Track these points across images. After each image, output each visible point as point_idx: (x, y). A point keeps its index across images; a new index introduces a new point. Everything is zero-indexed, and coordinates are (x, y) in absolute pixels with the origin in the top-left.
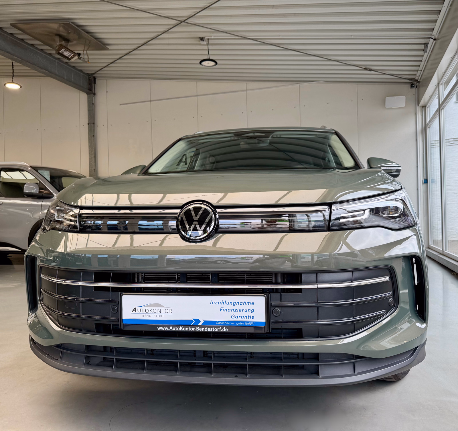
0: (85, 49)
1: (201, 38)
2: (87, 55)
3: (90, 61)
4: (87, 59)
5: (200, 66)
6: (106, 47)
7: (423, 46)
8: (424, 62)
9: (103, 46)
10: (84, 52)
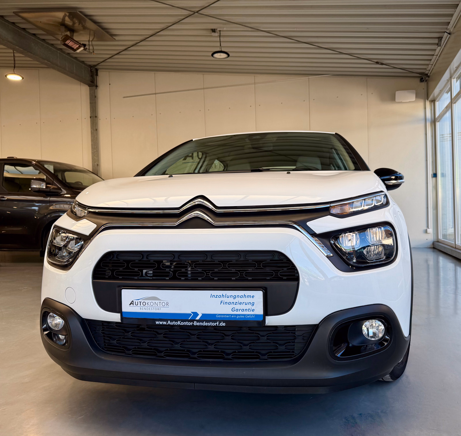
0: (90, 40)
1: (213, 29)
2: (92, 46)
3: (95, 52)
4: (92, 50)
6: (113, 38)
7: (437, 40)
8: (436, 56)
9: (110, 36)
10: (89, 43)
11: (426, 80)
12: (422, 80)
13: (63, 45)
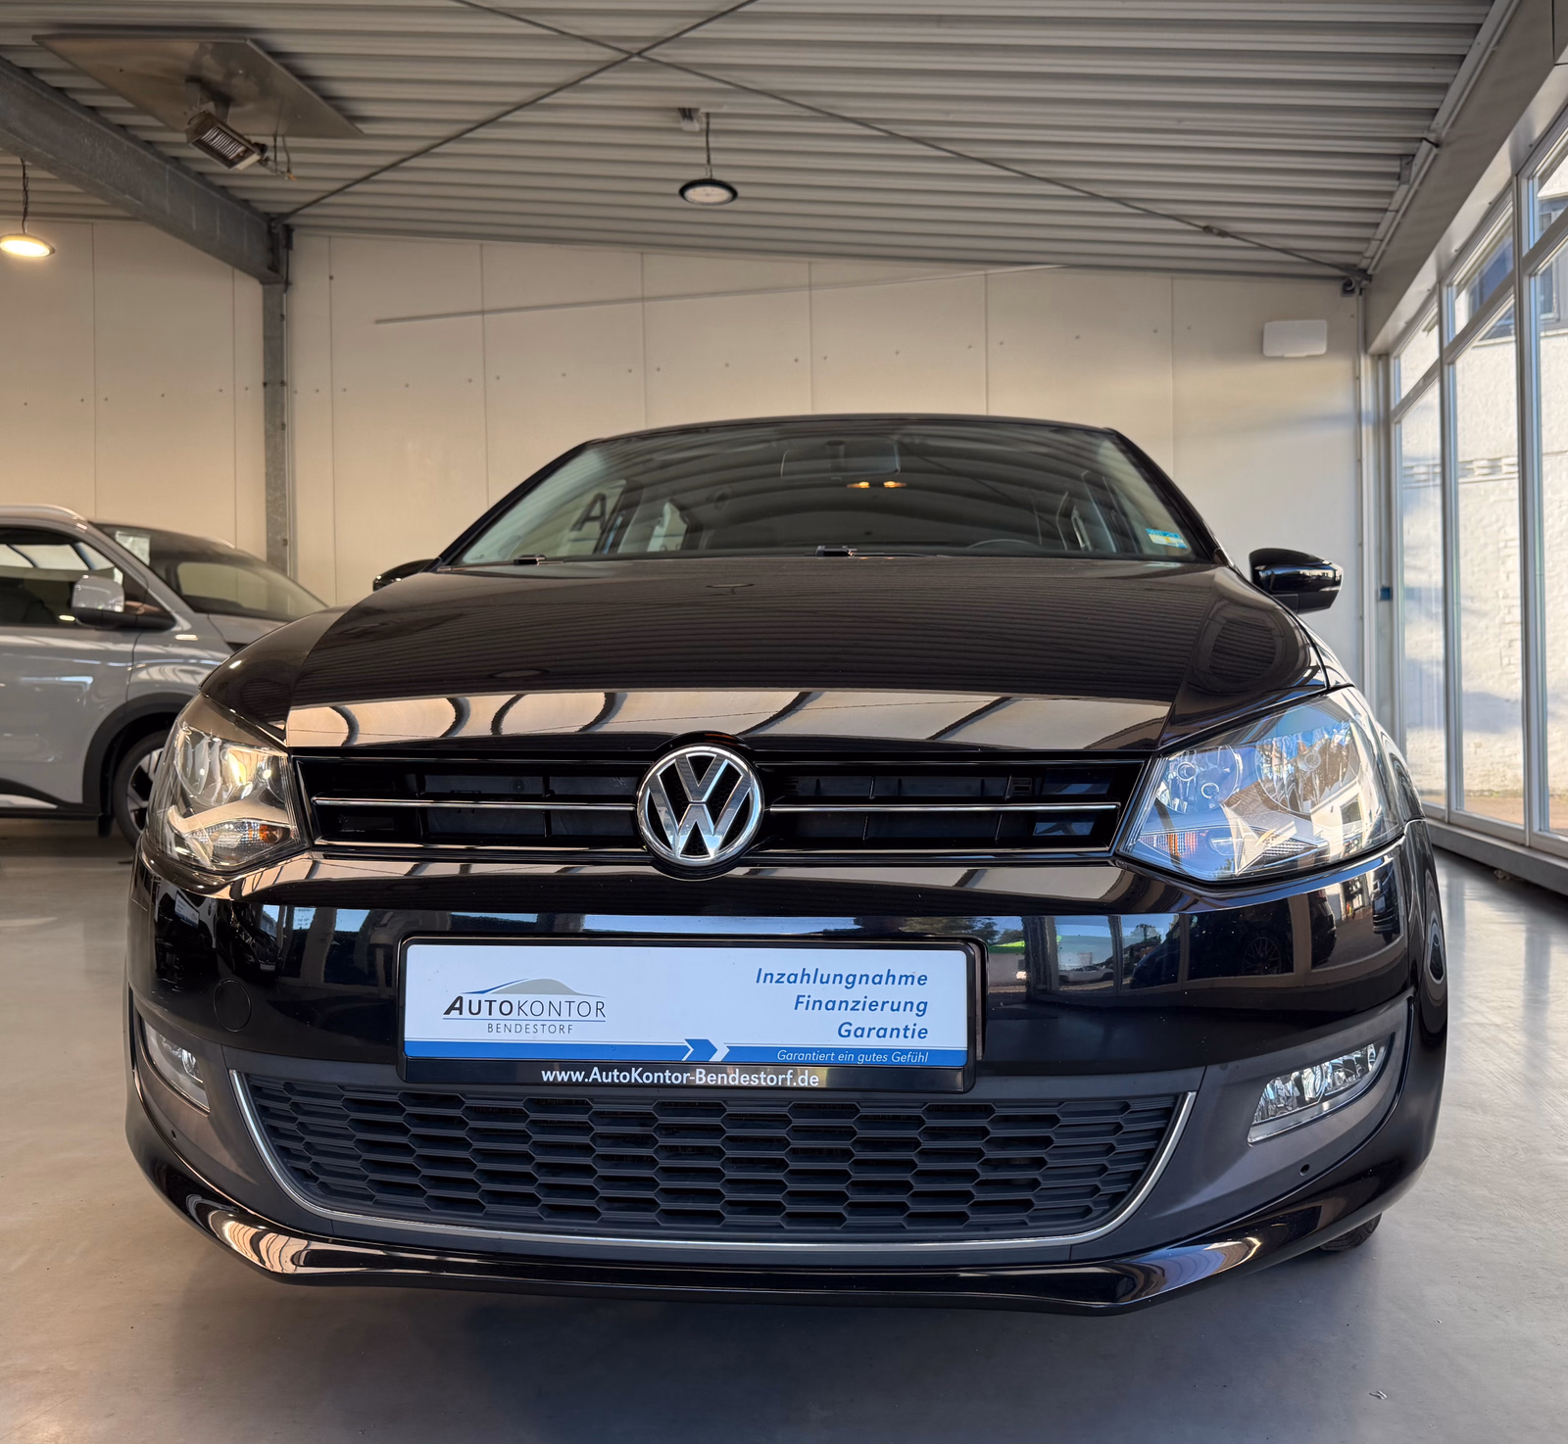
0: (280, 132)
1: (684, 109)
2: (286, 150)
3: (295, 172)
4: (286, 166)
5: (679, 202)
6: (357, 128)
9: (346, 123)
10: (275, 140)
11: (1362, 289)
12: (1349, 289)
13: (194, 144)
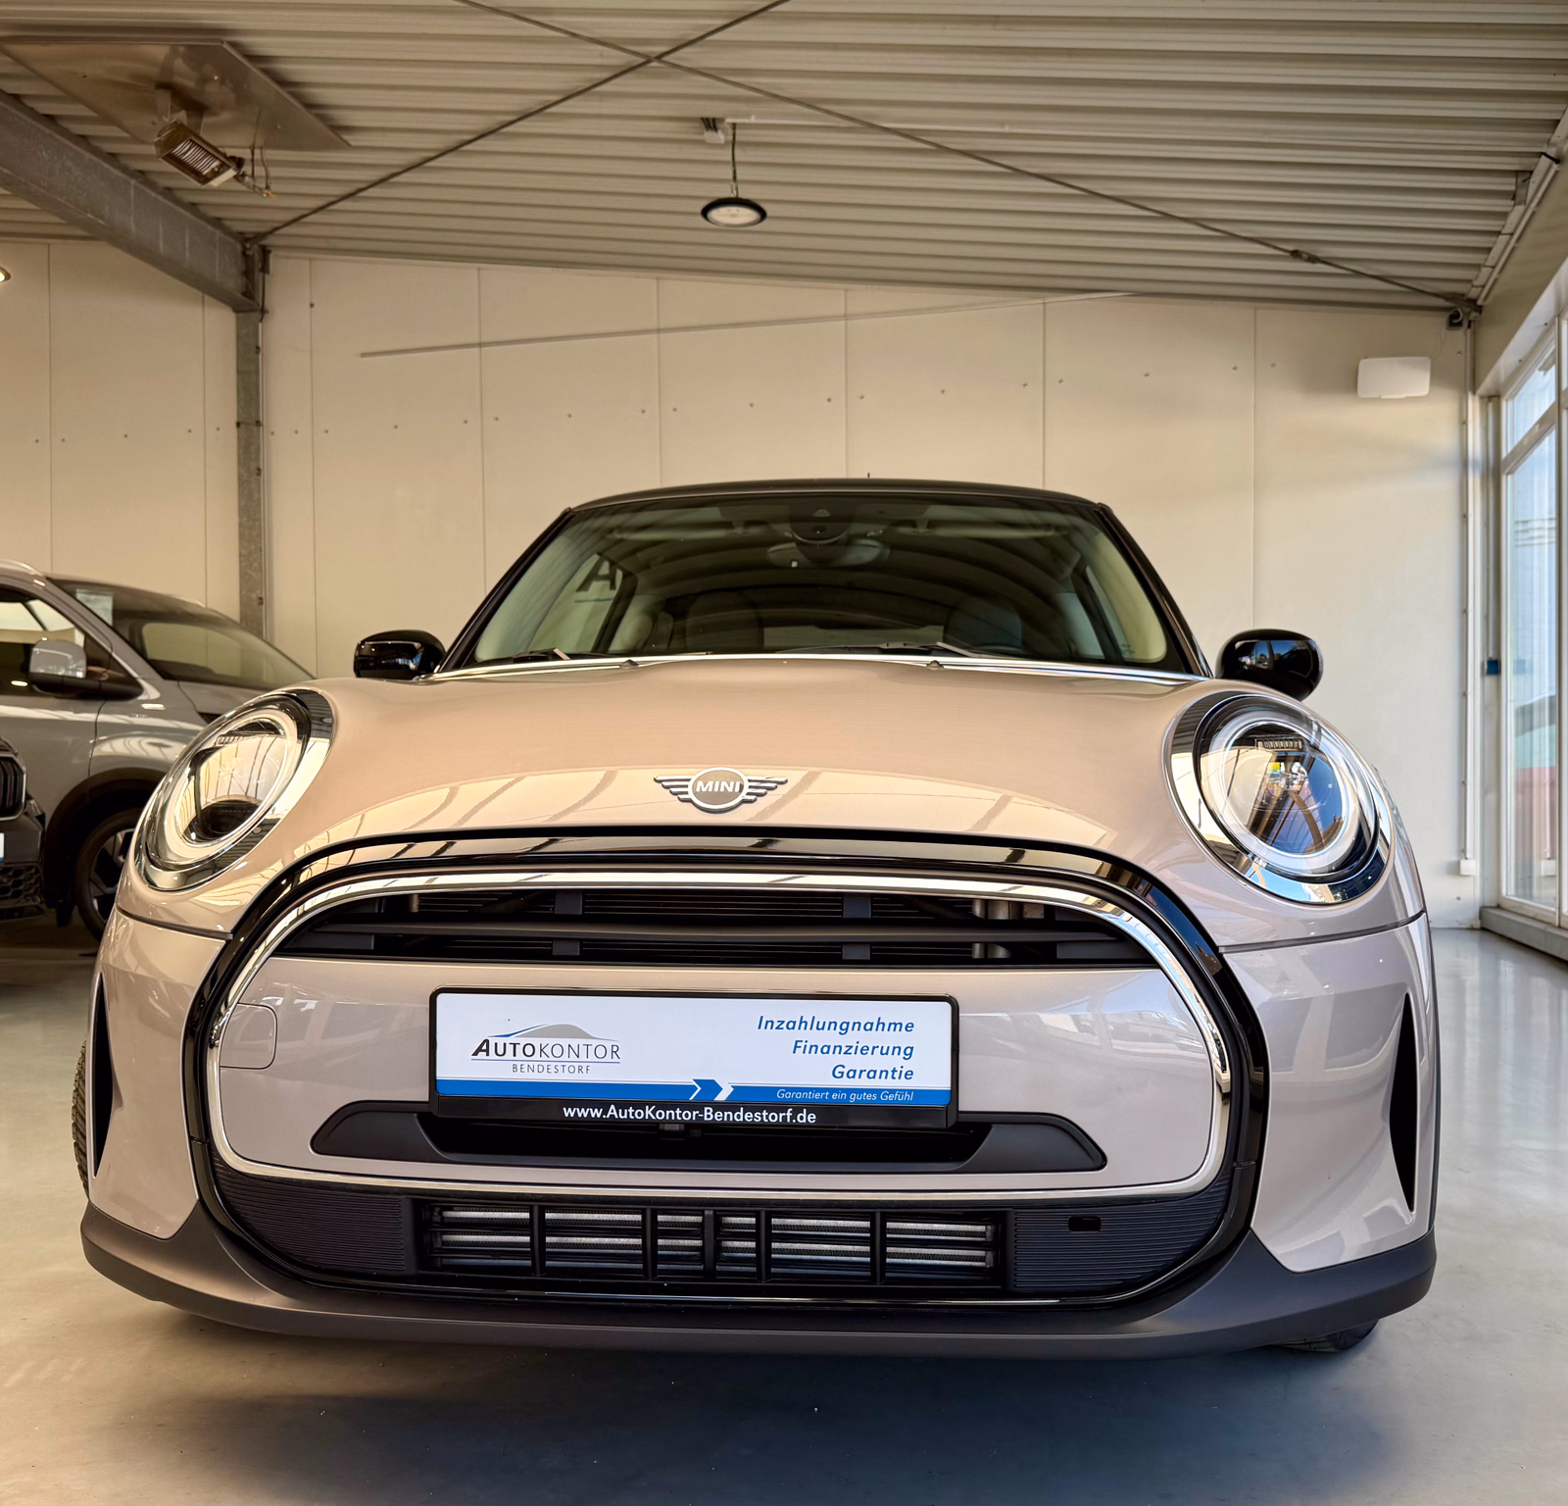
0: (256, 145)
1: (707, 119)
2: (264, 164)
3: (274, 187)
4: (264, 180)
6: (342, 139)
7: (1513, 180)
8: (1508, 236)
9: (330, 133)
10: (253, 153)
11: (1470, 322)
12: (1456, 321)
13: (164, 158)
